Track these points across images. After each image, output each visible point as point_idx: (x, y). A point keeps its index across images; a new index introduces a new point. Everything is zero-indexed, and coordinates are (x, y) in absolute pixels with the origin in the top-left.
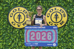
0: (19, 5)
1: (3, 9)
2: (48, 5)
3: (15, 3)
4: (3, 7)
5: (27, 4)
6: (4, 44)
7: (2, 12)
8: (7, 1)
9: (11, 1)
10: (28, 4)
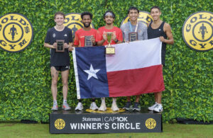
0: (74, 10)
1: (46, 18)
2: (124, 9)
3: (67, 6)
4: (46, 14)
5: (88, 8)
6: (49, 79)
7: (45, 24)
8: (52, 4)
9: (60, 4)
10: (90, 8)
